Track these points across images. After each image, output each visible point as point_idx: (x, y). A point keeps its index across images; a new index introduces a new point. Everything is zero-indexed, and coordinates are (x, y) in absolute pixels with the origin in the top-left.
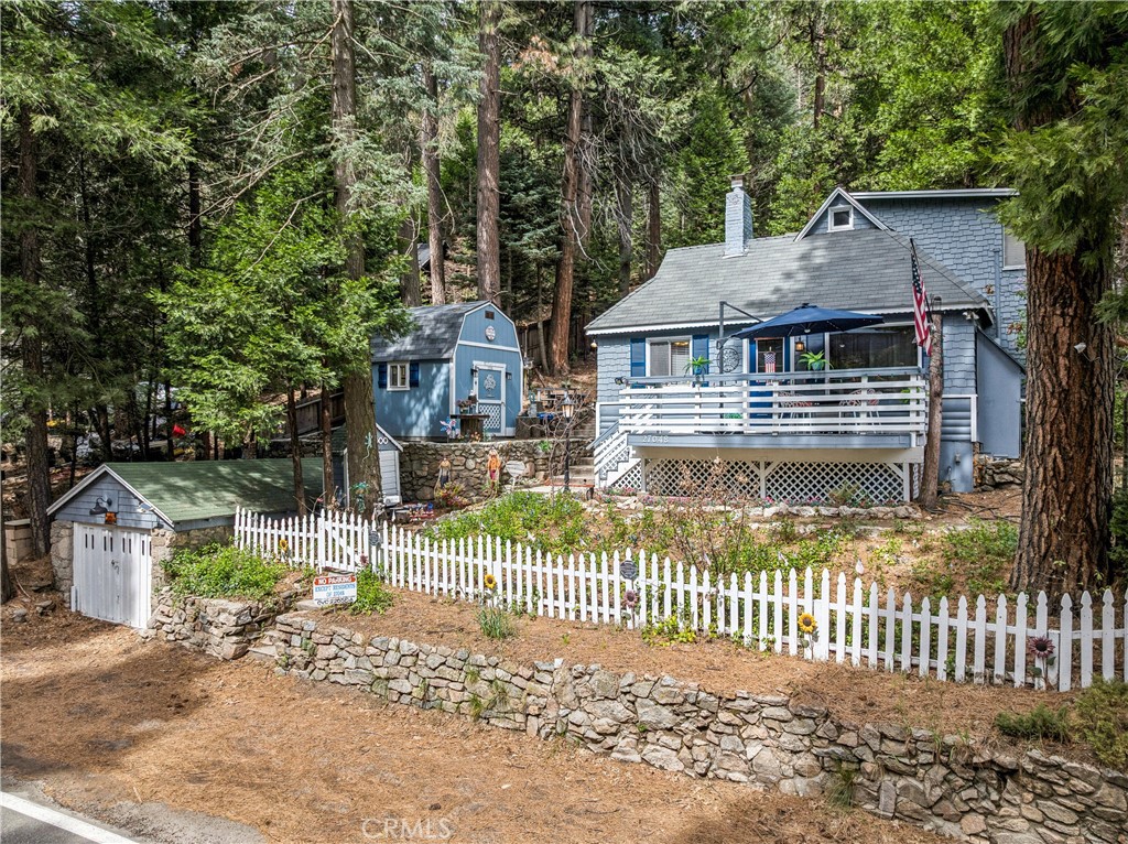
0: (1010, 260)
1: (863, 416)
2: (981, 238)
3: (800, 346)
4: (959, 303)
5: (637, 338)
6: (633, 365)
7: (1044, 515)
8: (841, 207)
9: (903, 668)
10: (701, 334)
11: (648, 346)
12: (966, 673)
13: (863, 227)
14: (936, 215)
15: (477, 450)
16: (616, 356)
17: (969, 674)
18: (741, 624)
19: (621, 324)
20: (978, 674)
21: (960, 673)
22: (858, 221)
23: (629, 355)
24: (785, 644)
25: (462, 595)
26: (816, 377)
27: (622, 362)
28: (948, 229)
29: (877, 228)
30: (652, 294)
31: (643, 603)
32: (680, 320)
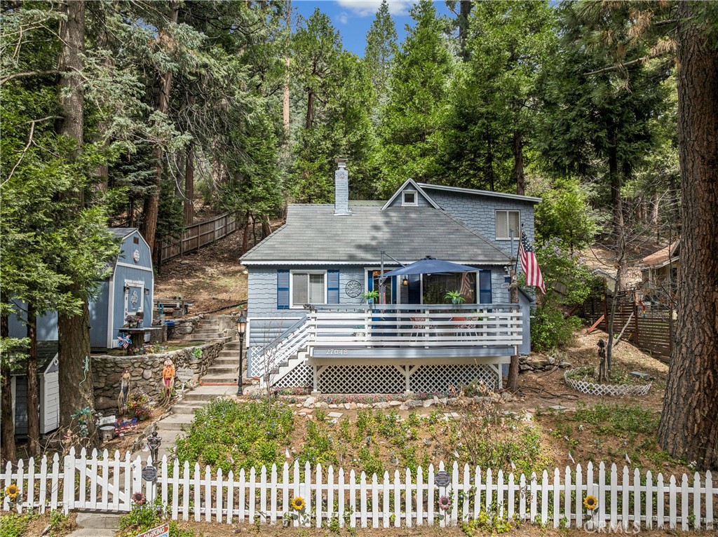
0: (499, 235)
1: (485, 335)
2: (484, 220)
3: (405, 282)
4: (492, 261)
5: (283, 269)
6: (279, 289)
7: (697, 411)
8: (410, 191)
9: (659, 526)
10: (333, 269)
11: (291, 275)
12: (701, 523)
13: (424, 205)
14: (459, 203)
15: (154, 361)
16: (264, 282)
17: (703, 524)
18: (539, 510)
19: (272, 258)
20: (709, 524)
21: (697, 524)
22: (421, 202)
23: (276, 282)
24: (573, 520)
25: (263, 519)
26: (455, 308)
27: (270, 287)
28: (466, 212)
29: (433, 207)
30: (288, 236)
31: (455, 504)
32: (319, 258)
